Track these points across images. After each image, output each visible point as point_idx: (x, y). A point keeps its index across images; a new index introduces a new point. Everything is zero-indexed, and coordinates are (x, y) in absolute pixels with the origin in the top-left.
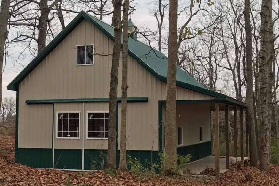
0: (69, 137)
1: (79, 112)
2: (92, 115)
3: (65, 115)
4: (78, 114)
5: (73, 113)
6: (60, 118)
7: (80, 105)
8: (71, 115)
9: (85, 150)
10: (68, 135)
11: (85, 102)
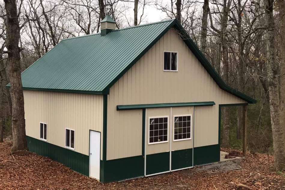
0: (159, 141)
1: (167, 116)
2: (178, 119)
3: (156, 120)
4: (167, 118)
5: (163, 118)
6: (151, 123)
7: (168, 110)
8: (161, 119)
9: (172, 152)
10: (159, 140)
11: (173, 107)
